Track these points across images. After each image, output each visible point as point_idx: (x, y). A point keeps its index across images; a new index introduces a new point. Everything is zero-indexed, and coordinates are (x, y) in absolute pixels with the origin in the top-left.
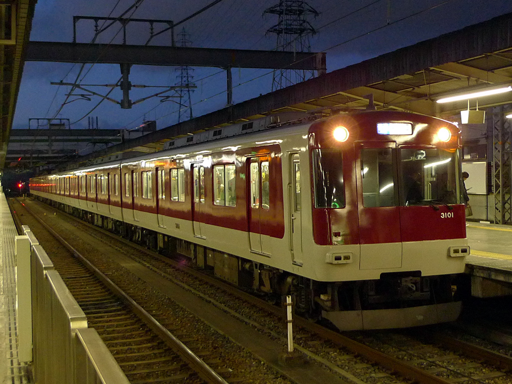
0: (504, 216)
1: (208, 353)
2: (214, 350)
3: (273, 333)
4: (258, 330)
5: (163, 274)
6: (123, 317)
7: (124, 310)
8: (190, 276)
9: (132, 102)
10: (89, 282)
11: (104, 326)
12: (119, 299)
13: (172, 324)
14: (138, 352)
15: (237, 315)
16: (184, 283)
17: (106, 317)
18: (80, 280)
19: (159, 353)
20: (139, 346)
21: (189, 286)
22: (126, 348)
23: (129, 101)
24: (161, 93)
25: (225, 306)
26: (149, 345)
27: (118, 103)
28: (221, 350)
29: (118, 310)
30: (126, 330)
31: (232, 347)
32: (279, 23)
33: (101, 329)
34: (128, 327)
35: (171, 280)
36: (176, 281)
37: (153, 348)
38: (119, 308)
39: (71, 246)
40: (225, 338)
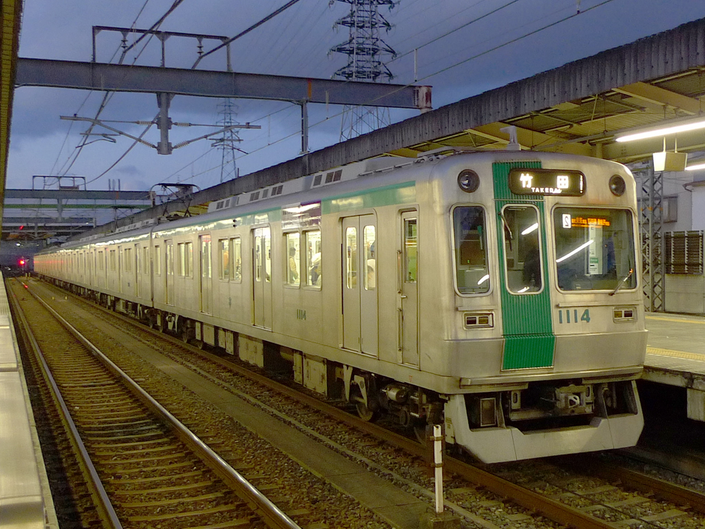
0: (653, 303)
1: (305, 512)
2: (314, 506)
3: (396, 476)
4: (372, 470)
5: (217, 381)
6: (166, 448)
7: (167, 437)
8: (253, 384)
9: (173, 146)
10: (113, 392)
11: (138, 464)
12: (157, 418)
13: (240, 460)
14: (195, 510)
15: (332, 443)
16: (247, 393)
17: (141, 447)
18: (100, 389)
19: (228, 511)
20: (195, 499)
21: (256, 397)
22: (176, 501)
23: (169, 144)
24: (213, 134)
25: (313, 429)
26: (211, 496)
27: (154, 146)
28: (324, 506)
29: (159, 437)
30: (173, 470)
31: (340, 500)
32: (349, 65)
33: (134, 468)
34: (175, 465)
35: (228, 390)
36: (236, 391)
37: (218, 502)
38: (159, 432)
39: (86, 340)
40: (324, 483)
